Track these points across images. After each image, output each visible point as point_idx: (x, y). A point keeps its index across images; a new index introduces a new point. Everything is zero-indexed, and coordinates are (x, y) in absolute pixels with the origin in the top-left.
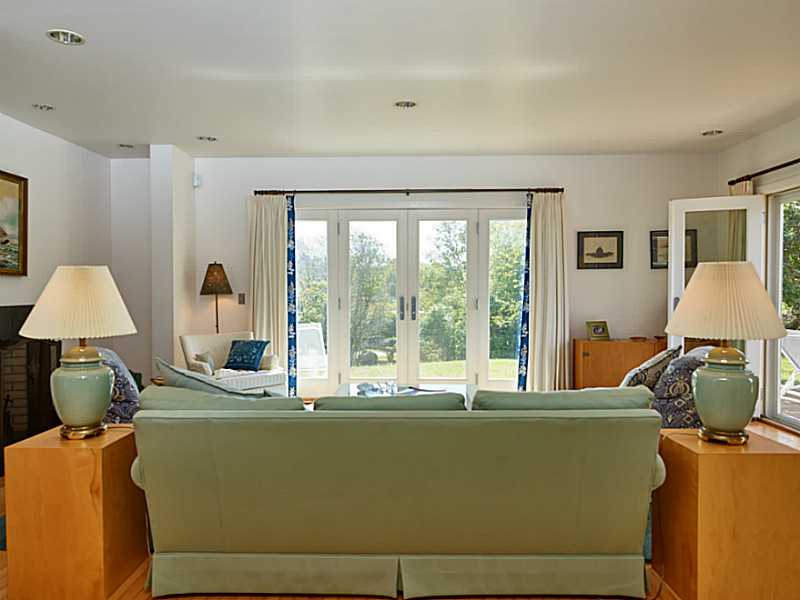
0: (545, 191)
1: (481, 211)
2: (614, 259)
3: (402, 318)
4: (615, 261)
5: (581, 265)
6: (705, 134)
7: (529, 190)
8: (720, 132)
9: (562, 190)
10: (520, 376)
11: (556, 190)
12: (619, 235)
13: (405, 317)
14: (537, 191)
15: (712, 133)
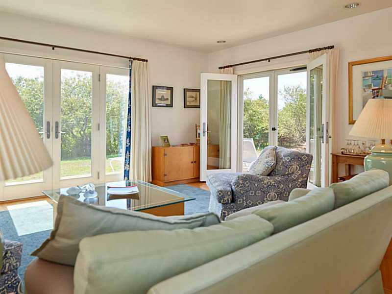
0: (139, 59)
1: (101, 67)
2: (169, 102)
3: (48, 137)
4: (169, 103)
5: (154, 105)
6: (218, 42)
7: (130, 58)
8: (225, 42)
9: (147, 61)
10: (125, 171)
11: (143, 60)
12: (171, 89)
13: (51, 136)
14: (134, 59)
15: (221, 42)
